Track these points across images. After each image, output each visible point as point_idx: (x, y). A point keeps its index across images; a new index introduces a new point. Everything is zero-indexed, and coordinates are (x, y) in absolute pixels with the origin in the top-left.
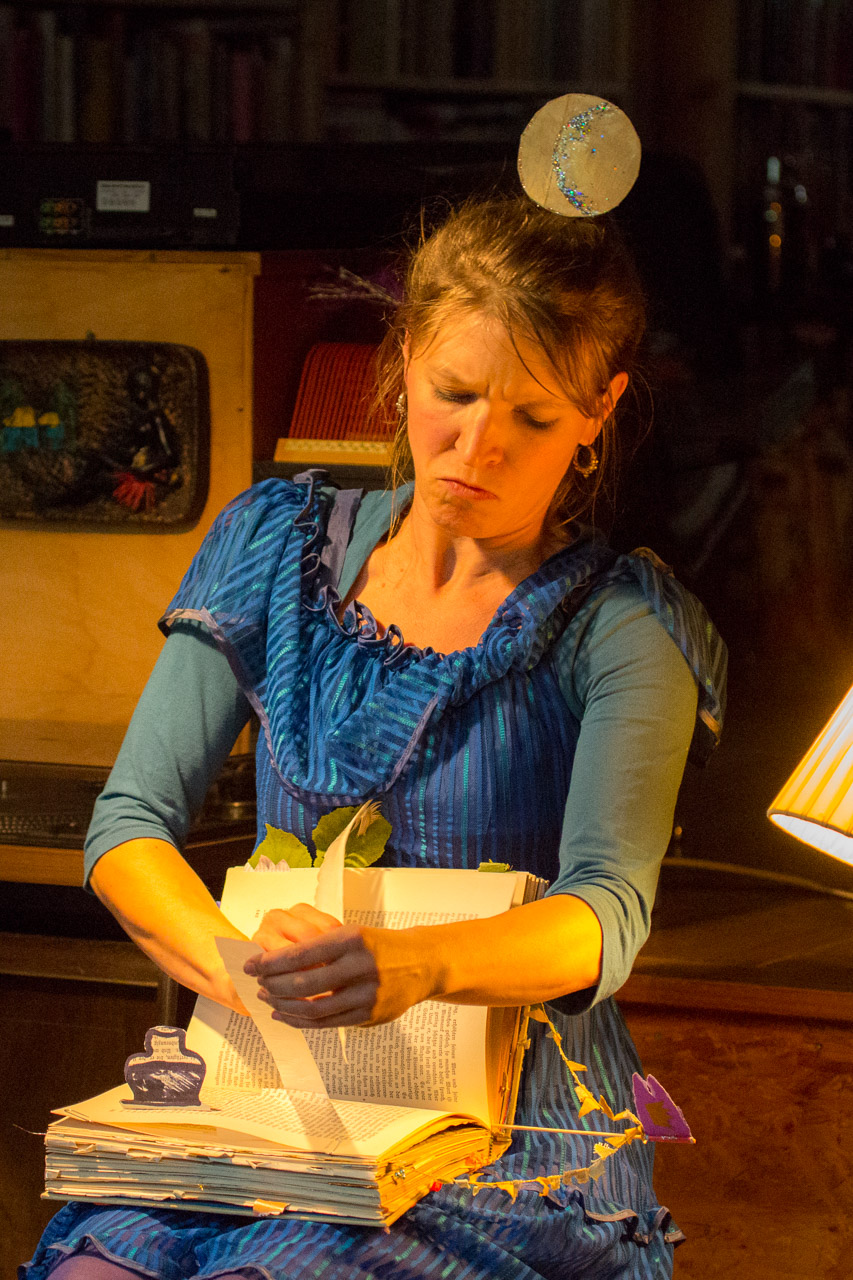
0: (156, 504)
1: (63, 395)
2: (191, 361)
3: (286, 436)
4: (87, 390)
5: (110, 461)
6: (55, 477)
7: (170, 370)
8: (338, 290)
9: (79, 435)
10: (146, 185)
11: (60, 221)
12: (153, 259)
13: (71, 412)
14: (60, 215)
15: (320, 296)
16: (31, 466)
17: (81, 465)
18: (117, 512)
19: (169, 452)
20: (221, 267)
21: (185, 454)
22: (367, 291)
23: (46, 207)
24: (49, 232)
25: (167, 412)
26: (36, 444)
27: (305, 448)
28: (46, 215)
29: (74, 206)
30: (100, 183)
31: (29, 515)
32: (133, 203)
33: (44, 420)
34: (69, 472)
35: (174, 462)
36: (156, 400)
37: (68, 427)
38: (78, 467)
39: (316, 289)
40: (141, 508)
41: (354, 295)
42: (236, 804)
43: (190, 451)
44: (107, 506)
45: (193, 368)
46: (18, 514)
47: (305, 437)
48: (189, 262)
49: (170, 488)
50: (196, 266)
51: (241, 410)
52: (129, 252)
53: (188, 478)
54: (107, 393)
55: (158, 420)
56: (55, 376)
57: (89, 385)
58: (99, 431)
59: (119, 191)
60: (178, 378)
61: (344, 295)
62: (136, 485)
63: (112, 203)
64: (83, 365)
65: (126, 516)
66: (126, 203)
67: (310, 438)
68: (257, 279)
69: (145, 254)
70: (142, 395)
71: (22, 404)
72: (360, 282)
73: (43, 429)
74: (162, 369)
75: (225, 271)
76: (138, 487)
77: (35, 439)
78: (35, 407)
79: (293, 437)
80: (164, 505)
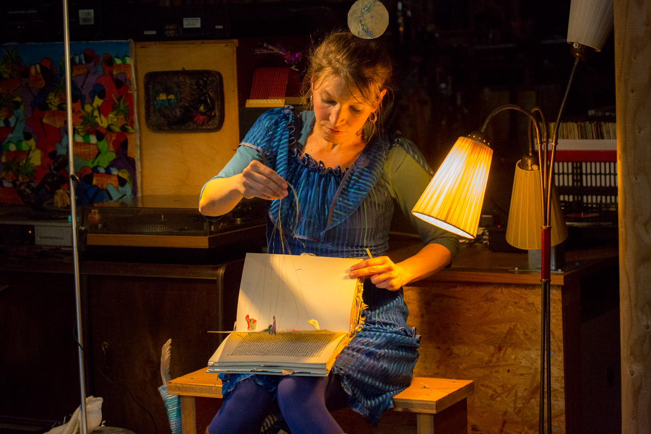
0: (207, 123)
1: (175, 89)
2: (217, 76)
3: (249, 99)
4: (183, 87)
5: (192, 110)
6: (174, 115)
7: (210, 79)
8: (264, 50)
9: (181, 101)
10: (199, 19)
11: (172, 32)
12: (203, 43)
13: (178, 94)
14: (171, 30)
15: (258, 52)
16: (166, 112)
17: (182, 111)
18: (195, 126)
19: (211, 106)
20: (225, 44)
21: (216, 106)
22: (273, 50)
23: (167, 27)
24: (168, 35)
25: (210, 92)
26: (167, 105)
27: (255, 102)
28: (167, 30)
29: (176, 27)
30: (184, 19)
31: (167, 128)
32: (195, 25)
33: (170, 97)
34: (178, 114)
35: (213, 109)
36: (206, 89)
37: (177, 99)
38: (181, 112)
39: (257, 50)
40: (203, 124)
41: (269, 52)
42: (239, 219)
43: (218, 105)
44: (192, 124)
45: (218, 78)
46: (162, 128)
47: (255, 99)
48: (214, 43)
49: (211, 118)
50: (217, 45)
51: (234, 91)
52: (195, 41)
53: (217, 114)
54: (190, 87)
55: (207, 95)
56: (172, 82)
57: (184, 85)
58: (188, 100)
59: (190, 21)
60: (213, 81)
61: (266, 52)
62: (200, 117)
63: (188, 25)
64: (181, 78)
65: (198, 128)
66: (193, 25)
67: (257, 99)
68: (237, 48)
69: (200, 41)
70: (201, 87)
71: (162, 92)
72: (271, 47)
73: (169, 100)
74: (208, 79)
75: (227, 46)
76: (202, 118)
77: (167, 103)
78: (166, 93)
79: (251, 99)
80: (210, 123)
